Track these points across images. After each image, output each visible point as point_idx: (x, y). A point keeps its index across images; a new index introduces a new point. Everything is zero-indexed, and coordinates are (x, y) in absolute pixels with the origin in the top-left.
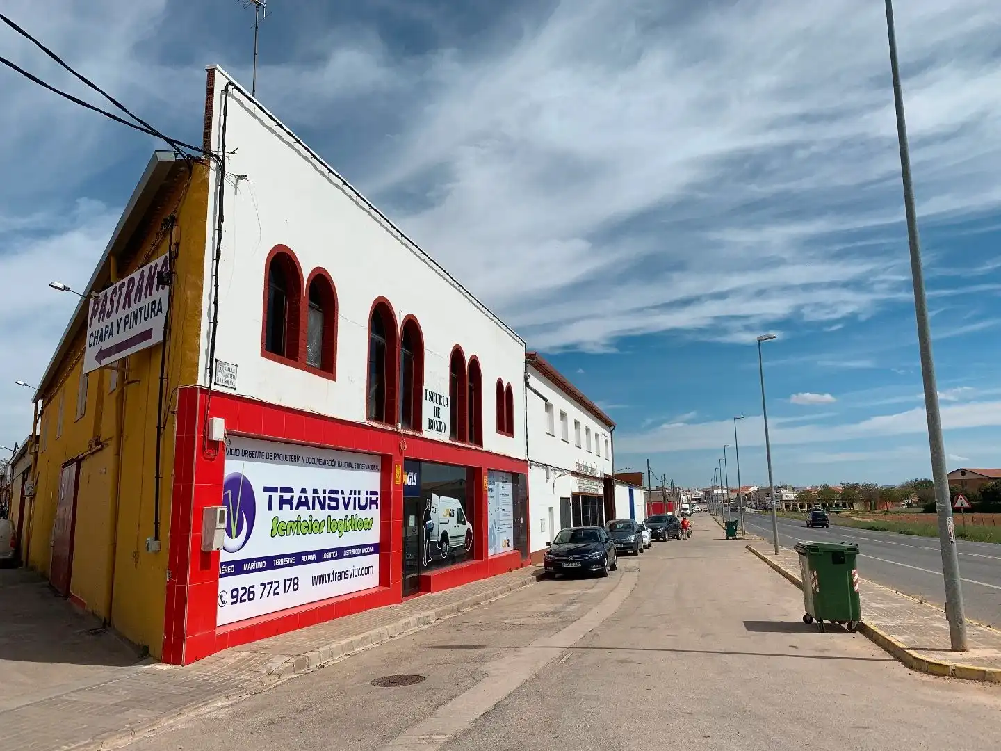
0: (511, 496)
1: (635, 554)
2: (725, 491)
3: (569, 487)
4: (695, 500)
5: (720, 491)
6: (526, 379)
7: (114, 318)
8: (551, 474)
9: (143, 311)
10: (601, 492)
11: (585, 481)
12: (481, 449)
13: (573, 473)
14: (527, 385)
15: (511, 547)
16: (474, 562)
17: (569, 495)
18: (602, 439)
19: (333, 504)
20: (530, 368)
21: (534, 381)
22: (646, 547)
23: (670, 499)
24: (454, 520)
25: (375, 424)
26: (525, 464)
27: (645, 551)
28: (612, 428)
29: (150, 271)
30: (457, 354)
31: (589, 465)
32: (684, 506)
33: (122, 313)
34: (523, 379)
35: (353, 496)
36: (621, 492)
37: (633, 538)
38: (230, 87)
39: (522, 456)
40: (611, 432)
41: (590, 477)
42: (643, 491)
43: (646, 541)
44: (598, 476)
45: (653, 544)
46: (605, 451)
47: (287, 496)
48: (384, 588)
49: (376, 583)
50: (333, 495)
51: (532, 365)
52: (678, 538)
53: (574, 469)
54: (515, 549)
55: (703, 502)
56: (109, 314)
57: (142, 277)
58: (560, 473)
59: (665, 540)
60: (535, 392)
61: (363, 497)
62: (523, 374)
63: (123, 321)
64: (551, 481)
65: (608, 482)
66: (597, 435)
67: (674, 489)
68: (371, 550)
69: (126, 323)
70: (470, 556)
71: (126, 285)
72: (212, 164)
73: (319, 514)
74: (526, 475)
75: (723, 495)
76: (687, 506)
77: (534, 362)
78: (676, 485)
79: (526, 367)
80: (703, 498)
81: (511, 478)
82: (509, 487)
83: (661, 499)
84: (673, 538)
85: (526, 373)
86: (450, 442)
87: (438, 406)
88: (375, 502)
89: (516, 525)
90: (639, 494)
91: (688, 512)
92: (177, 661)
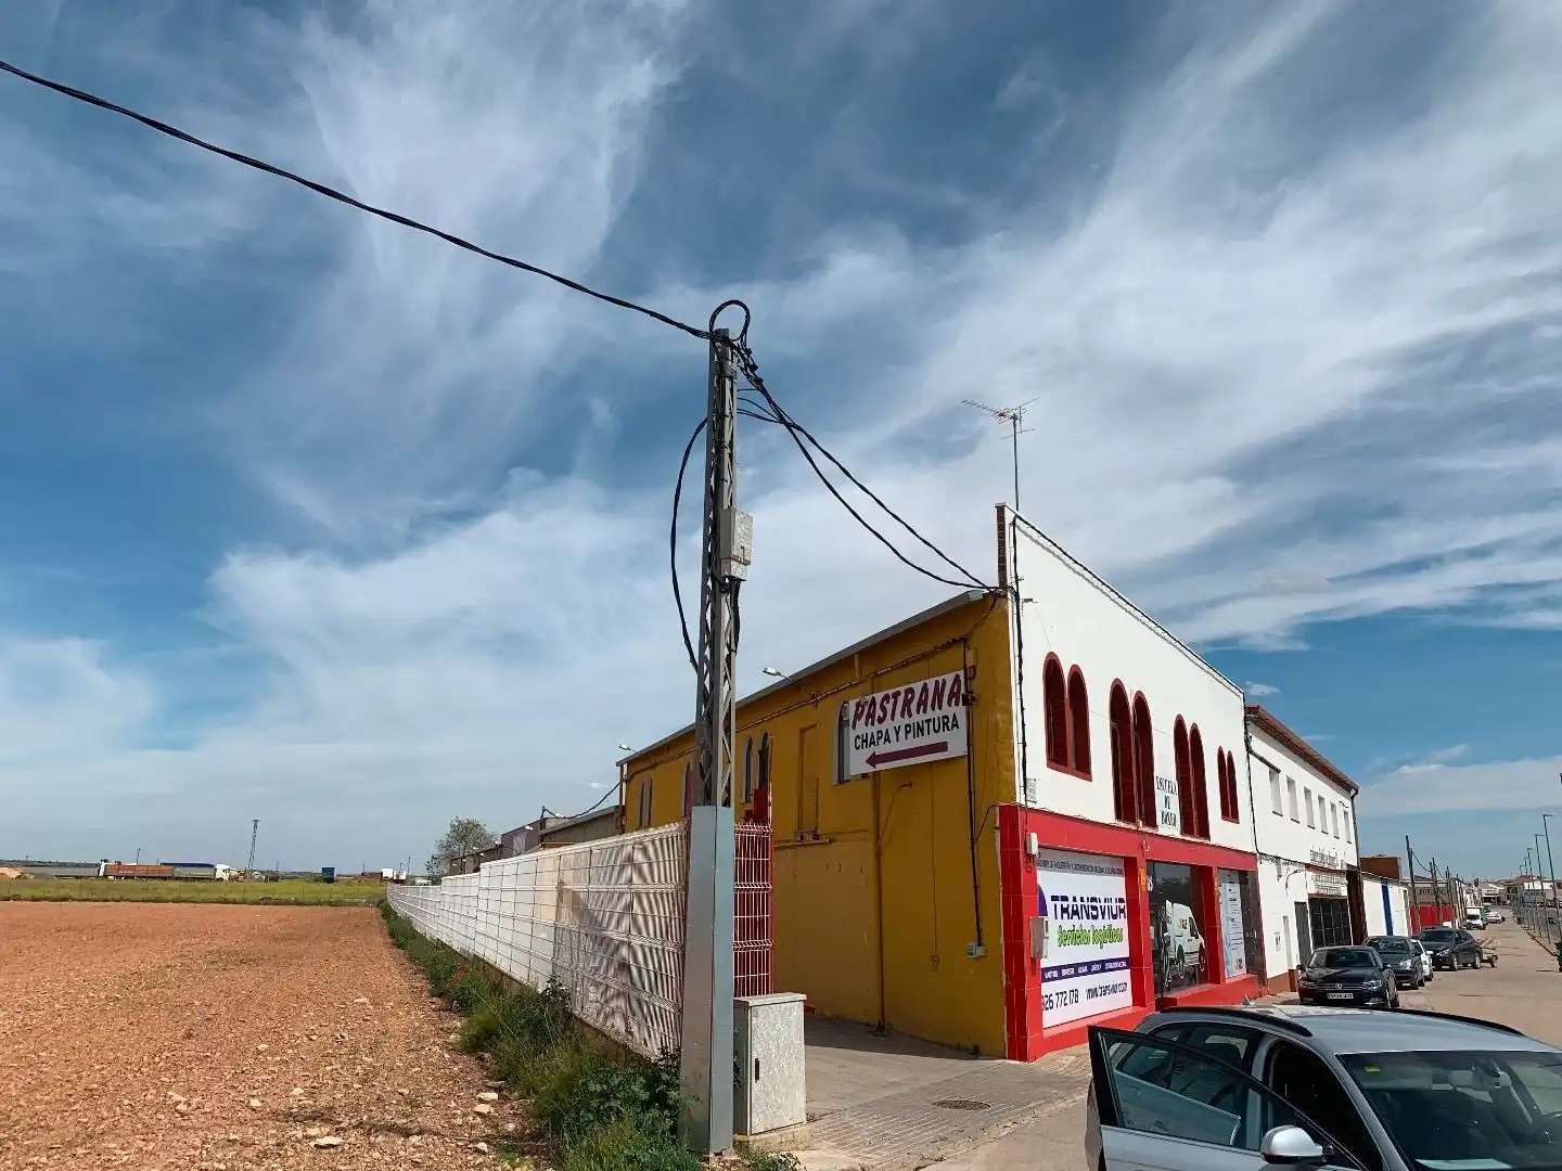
0: (1239, 900)
1: (1414, 987)
2: (1547, 886)
3: (1304, 886)
4: (1486, 900)
5: (1538, 886)
6: (1247, 741)
7: (888, 725)
8: (1284, 868)
9: (931, 723)
10: (1344, 892)
11: (1324, 877)
12: (1207, 842)
13: (1308, 866)
14: (1249, 750)
15: (1244, 970)
16: (1207, 987)
17: (1305, 899)
18: (1340, 810)
19: (1095, 913)
20: (1252, 727)
21: (1258, 744)
22: (1428, 979)
23: (1445, 898)
24: (1187, 932)
25: (1122, 824)
26: (1253, 858)
27: (1427, 983)
28: (1353, 792)
29: (936, 688)
30: (1180, 724)
31: (1326, 853)
32: (1470, 912)
33: (900, 721)
34: (1244, 744)
35: (1107, 904)
36: (1371, 890)
37: (1409, 963)
38: (1017, 520)
39: (1250, 848)
40: (1352, 798)
41: (1328, 871)
42: (1403, 888)
43: (1427, 969)
44: (1339, 868)
45: (1437, 975)
46: (1345, 828)
47: (1065, 905)
48: (1139, 1008)
49: (1130, 1002)
50: (1094, 904)
51: (1254, 722)
52: (1474, 966)
53: (1308, 861)
54: (1248, 972)
55: (1504, 903)
56: (881, 720)
57: (925, 689)
58: (1296, 868)
59: (1452, 969)
60: (1262, 759)
61: (1114, 904)
62: (1243, 735)
63: (903, 728)
64: (1283, 879)
65: (1353, 877)
66: (1333, 806)
67: (1451, 882)
68: (1124, 964)
69: (907, 732)
70: (1204, 979)
71: (903, 695)
72: (1009, 595)
73: (1087, 924)
74: (1255, 873)
75: (1542, 892)
76: (1476, 912)
77: (1255, 718)
78: (1453, 876)
79: (1246, 725)
80: (1503, 898)
81: (1236, 877)
82: (1236, 888)
83: (1432, 898)
84: (1465, 965)
85: (1246, 733)
86: (1181, 837)
87: (1168, 794)
88: (1122, 911)
89: (1247, 940)
90: (1396, 893)
91: (1479, 922)
92: (1023, 1057)
